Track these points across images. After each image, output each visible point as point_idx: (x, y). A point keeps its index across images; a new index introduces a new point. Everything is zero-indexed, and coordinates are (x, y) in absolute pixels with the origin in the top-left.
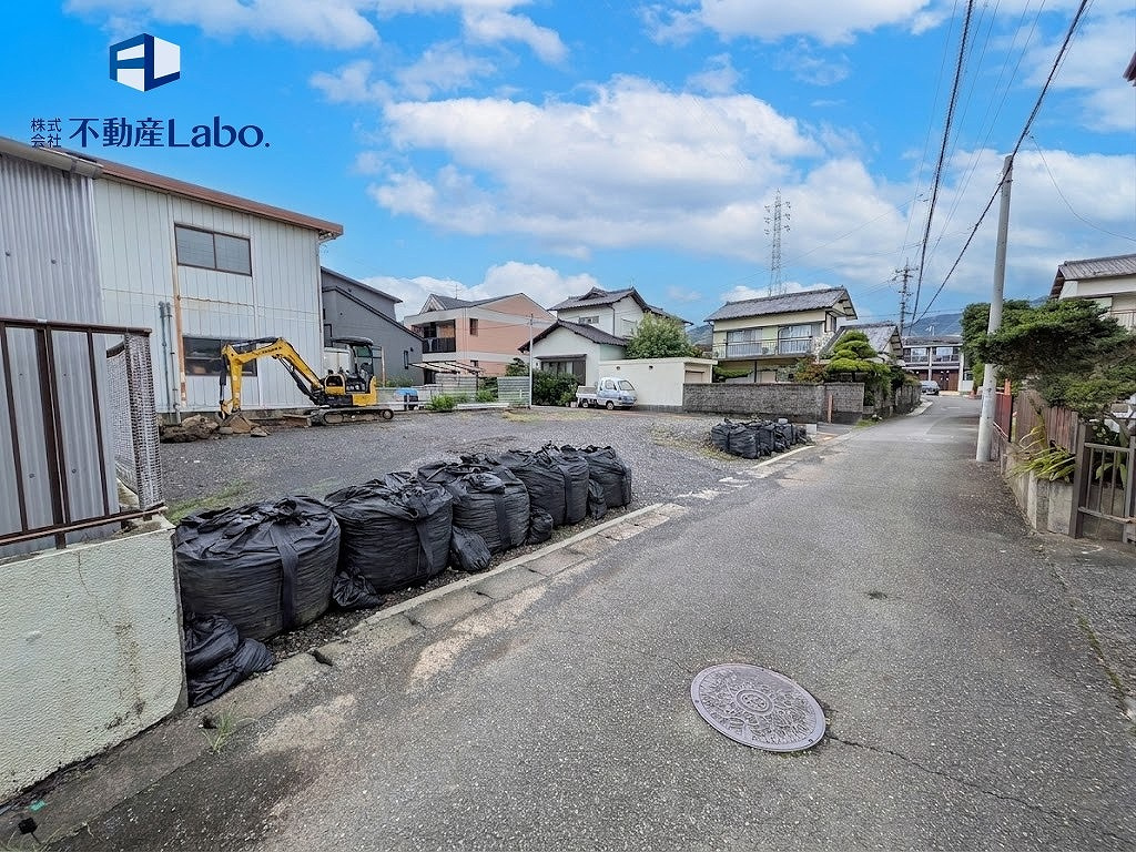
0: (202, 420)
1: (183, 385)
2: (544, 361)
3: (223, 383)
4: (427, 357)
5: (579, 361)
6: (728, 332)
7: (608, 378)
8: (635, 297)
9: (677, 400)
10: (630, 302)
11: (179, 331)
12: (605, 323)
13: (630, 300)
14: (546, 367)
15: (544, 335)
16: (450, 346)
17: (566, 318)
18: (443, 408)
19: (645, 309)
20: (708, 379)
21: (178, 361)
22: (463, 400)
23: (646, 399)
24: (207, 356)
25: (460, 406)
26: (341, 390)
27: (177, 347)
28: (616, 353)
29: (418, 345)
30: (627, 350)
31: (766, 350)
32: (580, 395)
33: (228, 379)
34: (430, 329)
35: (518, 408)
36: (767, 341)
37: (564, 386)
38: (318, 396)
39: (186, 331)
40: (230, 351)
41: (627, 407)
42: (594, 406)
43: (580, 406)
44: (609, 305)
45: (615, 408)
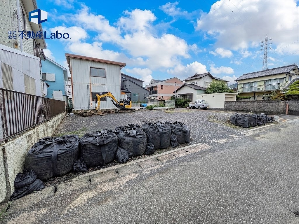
0: (91, 111)
1: (91, 103)
2: (181, 95)
3: (96, 103)
4: (150, 96)
5: (191, 95)
6: (243, 84)
7: (199, 100)
8: (209, 75)
9: (222, 106)
10: (208, 77)
11: (91, 91)
12: (199, 83)
13: (208, 76)
14: (181, 97)
15: (181, 88)
16: (156, 92)
17: (187, 83)
18: (150, 108)
19: (213, 78)
20: (234, 99)
21: (90, 98)
22: (156, 106)
23: (211, 106)
24: (94, 97)
25: (155, 108)
26: (123, 104)
27: (90, 95)
28: (203, 92)
29: (148, 93)
30: (206, 91)
31: (259, 89)
32: (190, 105)
33: (97, 102)
34: (151, 88)
35: (171, 109)
36: (260, 86)
37: (185, 102)
38: (118, 106)
39: (92, 91)
40: (97, 95)
41: (205, 109)
42: (194, 108)
43: (190, 108)
44: (201, 78)
45: (201, 109)
